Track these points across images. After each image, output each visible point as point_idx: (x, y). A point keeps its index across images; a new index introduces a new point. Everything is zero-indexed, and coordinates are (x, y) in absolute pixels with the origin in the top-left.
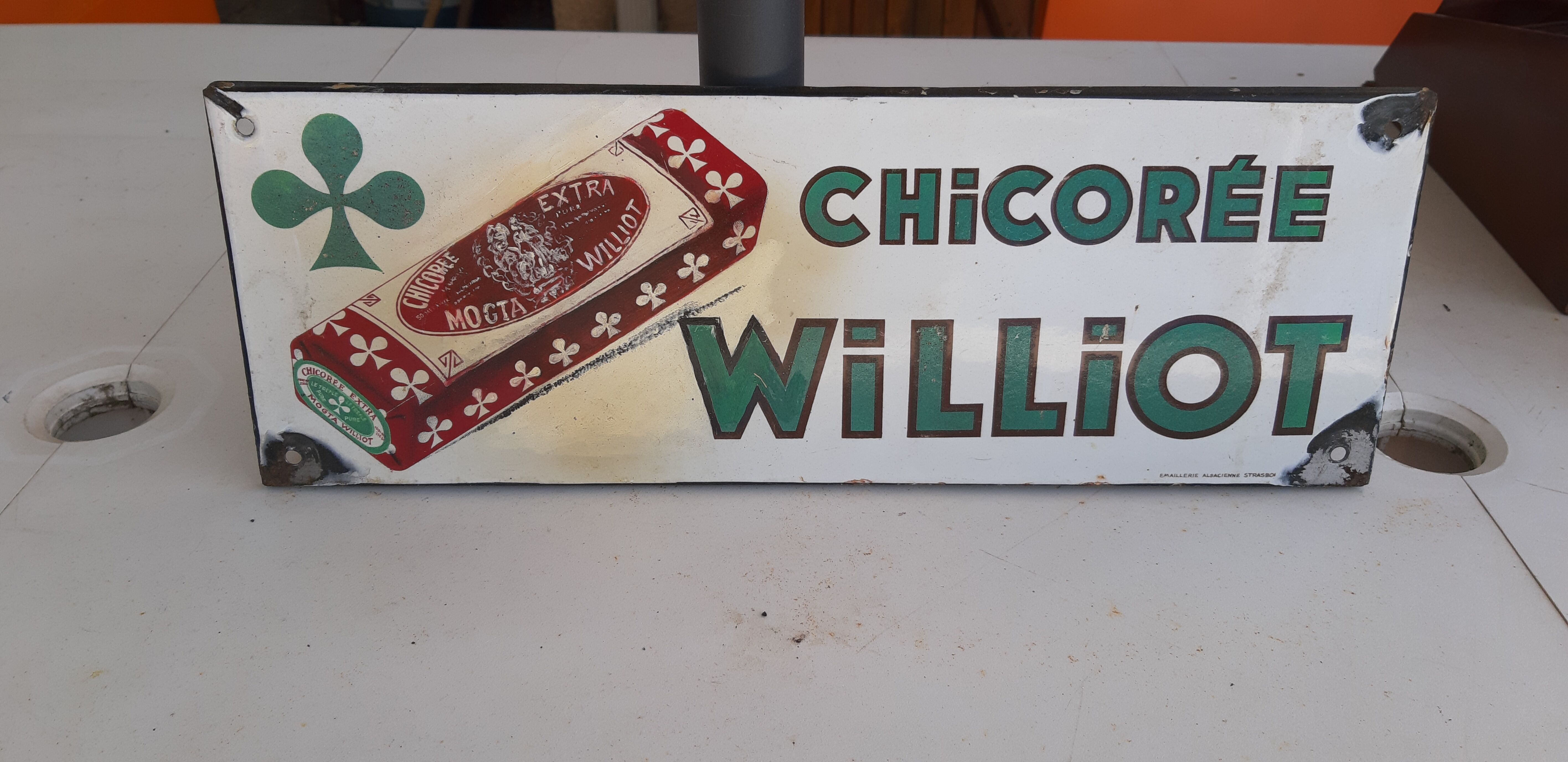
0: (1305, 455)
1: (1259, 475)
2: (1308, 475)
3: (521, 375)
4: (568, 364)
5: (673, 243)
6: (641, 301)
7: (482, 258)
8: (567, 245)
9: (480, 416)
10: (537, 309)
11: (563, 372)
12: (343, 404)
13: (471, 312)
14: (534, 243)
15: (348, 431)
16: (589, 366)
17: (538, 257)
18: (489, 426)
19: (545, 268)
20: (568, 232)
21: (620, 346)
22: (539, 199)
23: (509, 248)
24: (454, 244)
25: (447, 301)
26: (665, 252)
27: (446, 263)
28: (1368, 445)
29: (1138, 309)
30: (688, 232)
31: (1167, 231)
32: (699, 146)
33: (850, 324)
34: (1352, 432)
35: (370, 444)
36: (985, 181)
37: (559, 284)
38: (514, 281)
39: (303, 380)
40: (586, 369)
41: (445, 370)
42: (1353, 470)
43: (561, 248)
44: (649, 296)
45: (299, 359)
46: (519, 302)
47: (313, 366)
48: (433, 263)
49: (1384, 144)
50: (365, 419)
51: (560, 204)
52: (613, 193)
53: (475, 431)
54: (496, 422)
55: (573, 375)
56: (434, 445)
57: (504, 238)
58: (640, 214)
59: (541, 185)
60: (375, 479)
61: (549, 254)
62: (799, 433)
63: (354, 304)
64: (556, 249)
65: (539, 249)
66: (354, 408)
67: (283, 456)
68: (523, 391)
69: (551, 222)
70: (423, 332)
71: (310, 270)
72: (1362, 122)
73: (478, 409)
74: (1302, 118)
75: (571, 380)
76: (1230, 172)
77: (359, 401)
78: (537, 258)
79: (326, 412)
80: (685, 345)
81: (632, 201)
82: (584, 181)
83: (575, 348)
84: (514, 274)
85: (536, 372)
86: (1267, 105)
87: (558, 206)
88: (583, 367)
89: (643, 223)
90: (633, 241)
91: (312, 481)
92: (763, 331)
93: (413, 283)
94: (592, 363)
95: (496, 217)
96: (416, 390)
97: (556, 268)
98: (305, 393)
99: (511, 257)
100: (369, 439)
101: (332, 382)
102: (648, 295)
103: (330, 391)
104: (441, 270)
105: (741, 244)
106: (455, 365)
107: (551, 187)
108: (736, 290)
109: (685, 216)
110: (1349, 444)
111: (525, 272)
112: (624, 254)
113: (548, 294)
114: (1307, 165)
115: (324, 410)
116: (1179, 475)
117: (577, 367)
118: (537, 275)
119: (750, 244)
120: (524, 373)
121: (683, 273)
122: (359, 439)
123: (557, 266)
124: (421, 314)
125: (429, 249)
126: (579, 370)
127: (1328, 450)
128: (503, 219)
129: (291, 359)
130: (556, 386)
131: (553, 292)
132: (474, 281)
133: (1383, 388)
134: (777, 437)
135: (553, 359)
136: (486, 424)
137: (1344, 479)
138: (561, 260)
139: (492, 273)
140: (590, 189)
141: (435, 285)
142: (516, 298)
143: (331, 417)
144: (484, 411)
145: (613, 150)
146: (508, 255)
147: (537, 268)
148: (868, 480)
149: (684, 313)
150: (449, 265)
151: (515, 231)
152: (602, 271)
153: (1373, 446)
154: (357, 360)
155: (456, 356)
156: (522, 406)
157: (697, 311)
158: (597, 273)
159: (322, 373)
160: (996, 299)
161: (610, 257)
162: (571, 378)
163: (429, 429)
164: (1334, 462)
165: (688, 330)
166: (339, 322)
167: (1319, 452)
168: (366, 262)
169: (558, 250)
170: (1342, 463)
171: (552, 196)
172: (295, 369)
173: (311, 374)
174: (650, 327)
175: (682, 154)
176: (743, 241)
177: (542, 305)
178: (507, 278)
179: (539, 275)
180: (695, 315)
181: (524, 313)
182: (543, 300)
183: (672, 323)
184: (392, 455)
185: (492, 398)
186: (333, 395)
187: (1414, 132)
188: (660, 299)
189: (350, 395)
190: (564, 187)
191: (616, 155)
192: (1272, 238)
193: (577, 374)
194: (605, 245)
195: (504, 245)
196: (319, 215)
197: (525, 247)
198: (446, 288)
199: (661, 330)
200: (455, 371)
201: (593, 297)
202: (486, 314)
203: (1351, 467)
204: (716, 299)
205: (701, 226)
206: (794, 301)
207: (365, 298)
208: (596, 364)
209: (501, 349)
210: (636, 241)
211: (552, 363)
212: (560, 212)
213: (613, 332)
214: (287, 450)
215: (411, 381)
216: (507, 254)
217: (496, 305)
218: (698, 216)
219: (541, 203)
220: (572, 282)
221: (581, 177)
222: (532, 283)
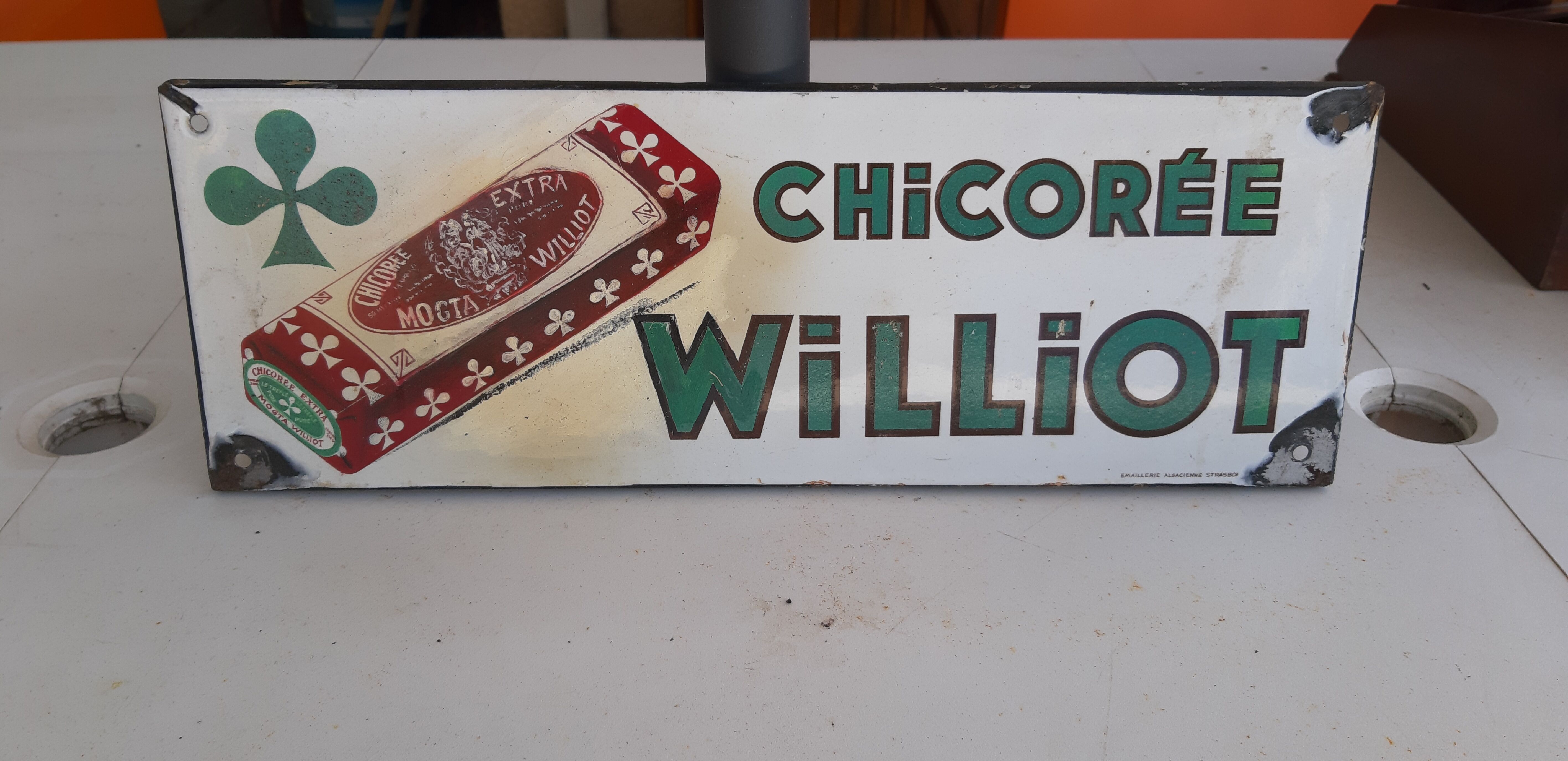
0: (1266, 454)
1: (1221, 475)
2: (1271, 474)
3: (473, 374)
4: (521, 363)
5: (627, 238)
6: (594, 298)
7: (435, 254)
8: (520, 241)
9: (432, 417)
10: (490, 306)
11: (516, 371)
12: (293, 405)
13: (423, 310)
14: (487, 239)
15: (299, 433)
16: (543, 365)
17: (491, 253)
18: (442, 427)
19: (497, 265)
20: (522, 228)
21: (573, 344)
22: (492, 195)
23: (462, 244)
24: (406, 240)
25: (399, 298)
26: (619, 248)
27: (399, 260)
28: (1330, 444)
29: (1093, 305)
30: (641, 227)
31: (1120, 225)
32: (652, 140)
33: (805, 320)
34: (1314, 430)
35: (321, 446)
36: (937, 175)
37: (512, 281)
38: (466, 278)
39: (253, 380)
40: (540, 368)
41: (397, 369)
42: (1316, 469)
43: (514, 244)
44: (603, 292)
45: (249, 359)
46: (472, 299)
47: (263, 366)
48: (386, 259)
49: (1333, 137)
50: (315, 420)
51: (512, 200)
52: (566, 188)
53: (427, 432)
54: (448, 423)
55: (526, 374)
56: (386, 446)
57: (456, 234)
58: (594, 209)
59: (494, 180)
60: (325, 483)
61: (501, 250)
62: (756, 433)
63: (306, 302)
64: (509, 245)
65: (492, 244)
66: (304, 409)
67: (232, 459)
68: (476, 390)
69: (504, 218)
70: (375, 330)
71: (262, 268)
72: (1310, 115)
73: (430, 410)
74: (1250, 112)
75: (524, 379)
76: (1180, 165)
77: (310, 402)
78: (489, 254)
79: (276, 414)
80: (639, 343)
81: (585, 196)
82: (536, 176)
83: (528, 346)
84: (467, 270)
85: (489, 371)
86: (1215, 98)
87: (511, 202)
88: (537, 366)
89: (596, 218)
90: (587, 237)
91: (262, 485)
92: (718, 328)
93: (365, 280)
94: (545, 362)
95: (449, 213)
96: (367, 390)
97: (508, 265)
98: (256, 394)
99: (464, 253)
100: (319, 441)
101: (283, 382)
102: (601, 291)
103: (281, 392)
104: (393, 267)
105: (695, 239)
106: (407, 365)
107: (504, 182)
108: (690, 286)
109: (638, 211)
110: (1310, 442)
111: (477, 269)
112: (578, 250)
113: (501, 291)
114: (1257, 158)
115: (274, 411)
116: (1140, 475)
117: (530, 366)
118: (490, 272)
119: (704, 240)
120: (477, 373)
121: (637, 269)
122: (309, 442)
123: (510, 262)
124: (372, 312)
125: (381, 246)
126: (532, 369)
127: (1290, 449)
128: (456, 215)
129: (241, 359)
130: (509, 386)
131: (506, 289)
132: (426, 278)
133: (1342, 384)
134: (734, 437)
135: (506, 357)
136: (438, 425)
137: (1308, 479)
138: (514, 256)
139: (444, 270)
140: (542, 184)
141: (387, 282)
142: (468, 295)
143: (281, 419)
144: (436, 412)
145: (566, 146)
146: (461, 252)
147: (490, 264)
148: (826, 482)
149: (639, 310)
150: (401, 262)
151: (468, 227)
152: (555, 267)
153: (1335, 444)
154: (309, 359)
155: (408, 355)
156: (474, 406)
157: (652, 307)
158: (550, 269)
159: (272, 373)
160: (951, 295)
161: (563, 253)
162: (524, 377)
163: (380, 431)
164: (1297, 461)
165: (642, 327)
166: (290, 321)
167: (1281, 451)
168: (319, 260)
169: (511, 246)
170: (1305, 463)
171: (505, 191)
172: (245, 368)
173: (262, 373)
174: (604, 325)
175: (634, 149)
176: (697, 236)
177: (496, 302)
178: (460, 275)
179: (492, 271)
180: (649, 312)
181: (476, 310)
182: (496, 297)
183: (626, 320)
184: (342, 458)
185: (444, 398)
186: (283, 395)
187: (1362, 126)
188: (613, 296)
189: (301, 395)
190: (517, 183)
191: (569, 150)
192: (1226, 232)
193: (530, 373)
194: (559, 241)
195: (457, 241)
196: (271, 211)
197: (478, 243)
198: (398, 285)
199: (615, 328)
200: (406, 370)
201: (546, 294)
202: (438, 311)
203: (1314, 467)
204: (670, 295)
205: (654, 221)
206: (749, 297)
207: (317, 296)
208: (549, 363)
209: (454, 347)
210: (590, 236)
211: (504, 361)
212: (512, 208)
213: (566, 329)
214: (237, 453)
215: (362, 380)
216: (460, 250)
217: (448, 303)
218: (651, 211)
219: (494, 198)
220: (524, 279)
221: (534, 173)
222: (484, 279)
